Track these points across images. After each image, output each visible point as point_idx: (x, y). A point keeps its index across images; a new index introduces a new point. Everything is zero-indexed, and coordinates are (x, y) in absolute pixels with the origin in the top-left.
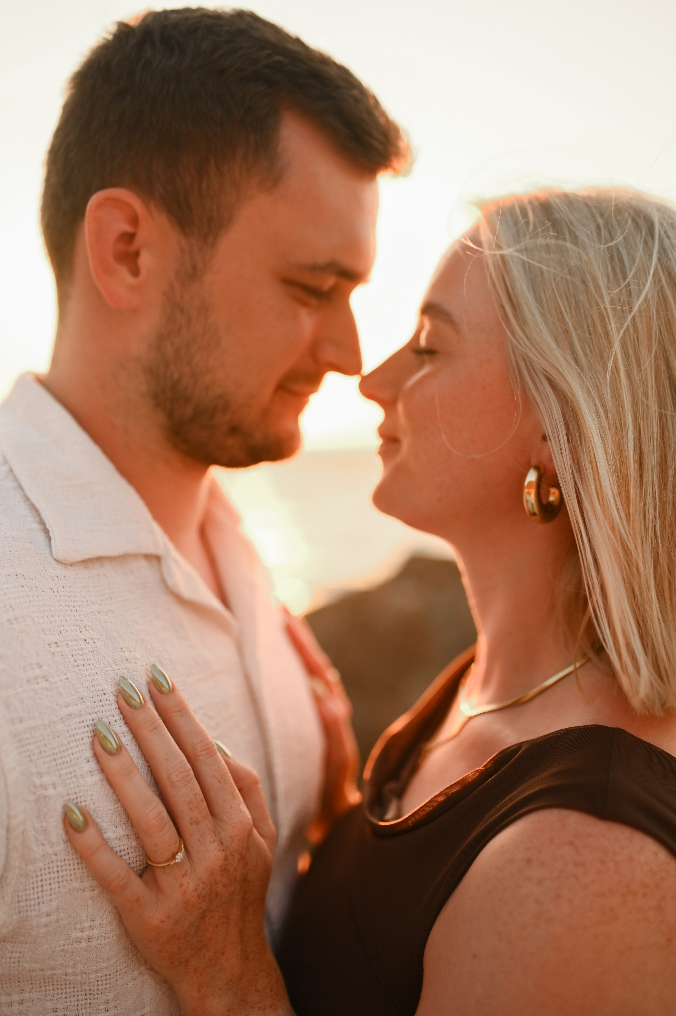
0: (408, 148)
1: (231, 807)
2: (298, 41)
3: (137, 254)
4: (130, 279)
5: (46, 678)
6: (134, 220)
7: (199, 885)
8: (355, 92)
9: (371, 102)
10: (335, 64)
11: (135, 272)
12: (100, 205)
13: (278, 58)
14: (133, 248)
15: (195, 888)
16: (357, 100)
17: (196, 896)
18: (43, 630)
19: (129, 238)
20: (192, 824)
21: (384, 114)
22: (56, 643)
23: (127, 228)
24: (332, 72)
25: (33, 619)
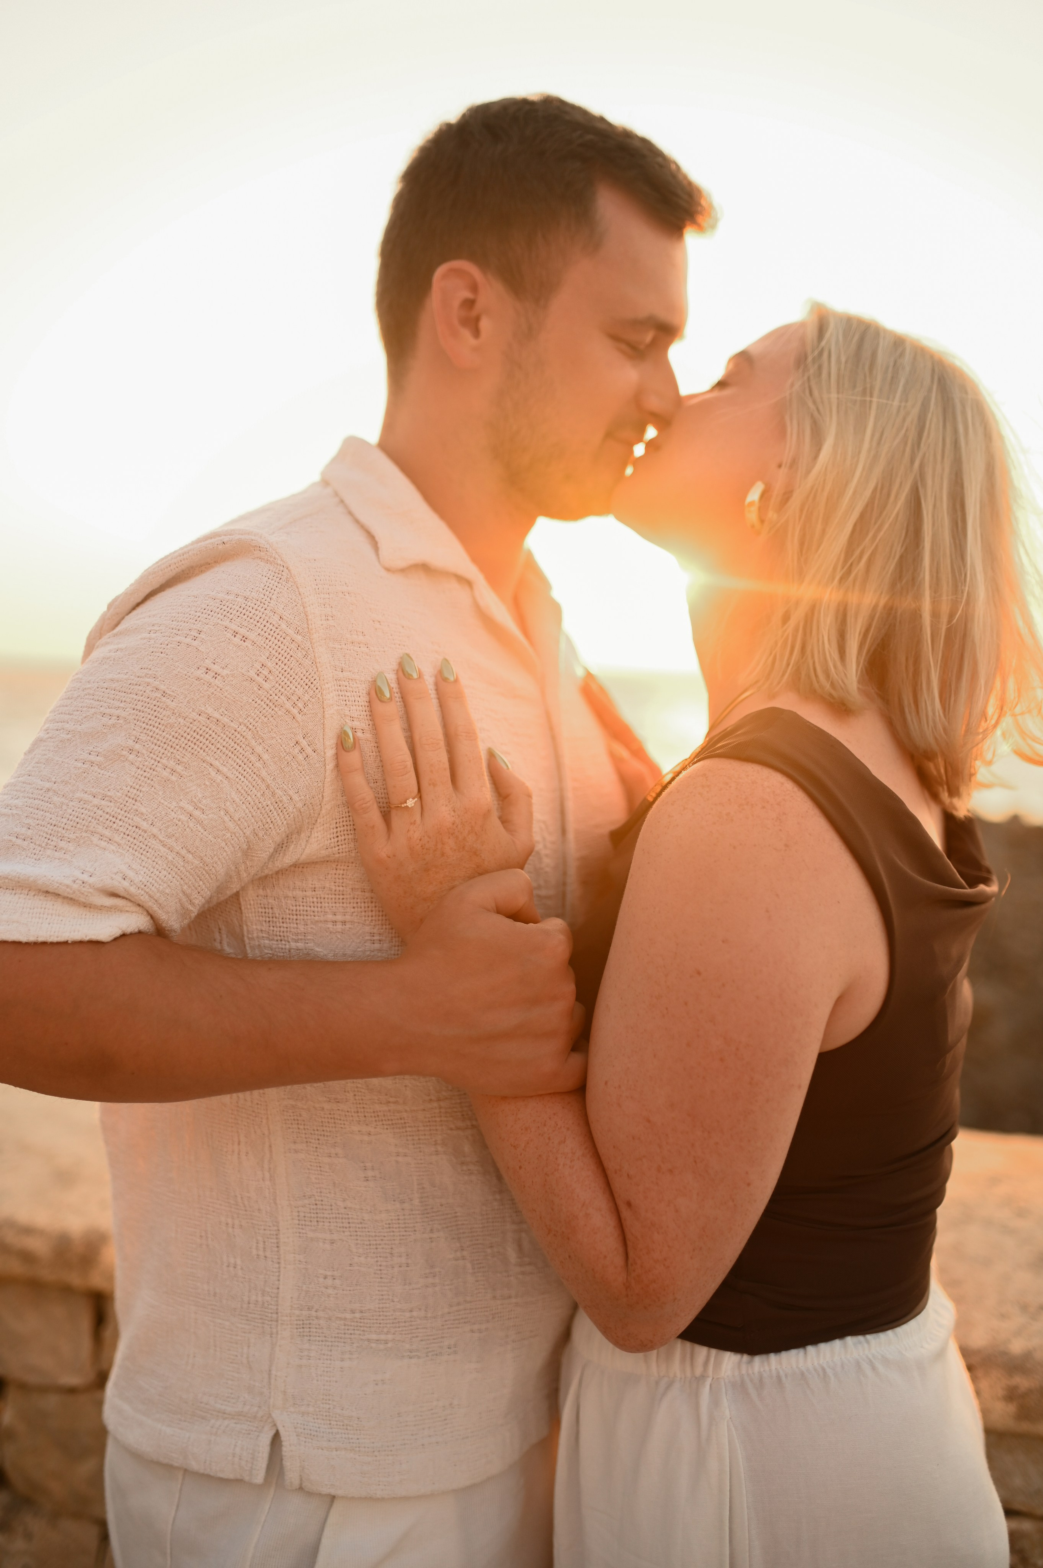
0: (711, 206)
1: (474, 785)
2: (602, 120)
3: (477, 319)
4: (472, 341)
5: (367, 645)
6: (474, 288)
7: (424, 836)
8: (660, 160)
9: (673, 167)
10: (637, 136)
11: (477, 333)
12: (445, 276)
13: (589, 137)
14: (474, 313)
15: (419, 838)
16: (661, 166)
17: (420, 845)
18: (370, 609)
19: (469, 304)
20: (430, 784)
21: (685, 177)
22: (379, 622)
23: (467, 294)
24: (637, 144)
25: (363, 598)
